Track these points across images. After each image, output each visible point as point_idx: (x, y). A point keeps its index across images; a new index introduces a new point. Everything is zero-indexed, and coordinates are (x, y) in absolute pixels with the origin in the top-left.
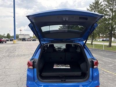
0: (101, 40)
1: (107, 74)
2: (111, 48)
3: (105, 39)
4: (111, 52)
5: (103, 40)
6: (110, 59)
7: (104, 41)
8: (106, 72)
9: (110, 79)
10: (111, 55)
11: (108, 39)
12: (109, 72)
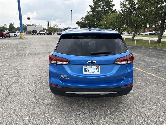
0: (148, 33)
1: (146, 76)
2: (160, 44)
3: (154, 32)
4: (159, 50)
5: (151, 34)
6: (156, 60)
7: (153, 35)
8: (146, 74)
9: (149, 82)
10: (157, 55)
11: (159, 32)
12: (150, 74)
